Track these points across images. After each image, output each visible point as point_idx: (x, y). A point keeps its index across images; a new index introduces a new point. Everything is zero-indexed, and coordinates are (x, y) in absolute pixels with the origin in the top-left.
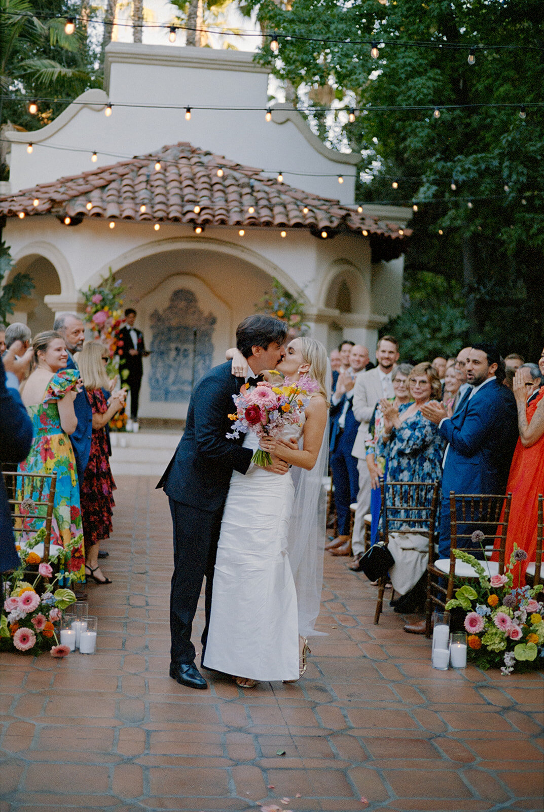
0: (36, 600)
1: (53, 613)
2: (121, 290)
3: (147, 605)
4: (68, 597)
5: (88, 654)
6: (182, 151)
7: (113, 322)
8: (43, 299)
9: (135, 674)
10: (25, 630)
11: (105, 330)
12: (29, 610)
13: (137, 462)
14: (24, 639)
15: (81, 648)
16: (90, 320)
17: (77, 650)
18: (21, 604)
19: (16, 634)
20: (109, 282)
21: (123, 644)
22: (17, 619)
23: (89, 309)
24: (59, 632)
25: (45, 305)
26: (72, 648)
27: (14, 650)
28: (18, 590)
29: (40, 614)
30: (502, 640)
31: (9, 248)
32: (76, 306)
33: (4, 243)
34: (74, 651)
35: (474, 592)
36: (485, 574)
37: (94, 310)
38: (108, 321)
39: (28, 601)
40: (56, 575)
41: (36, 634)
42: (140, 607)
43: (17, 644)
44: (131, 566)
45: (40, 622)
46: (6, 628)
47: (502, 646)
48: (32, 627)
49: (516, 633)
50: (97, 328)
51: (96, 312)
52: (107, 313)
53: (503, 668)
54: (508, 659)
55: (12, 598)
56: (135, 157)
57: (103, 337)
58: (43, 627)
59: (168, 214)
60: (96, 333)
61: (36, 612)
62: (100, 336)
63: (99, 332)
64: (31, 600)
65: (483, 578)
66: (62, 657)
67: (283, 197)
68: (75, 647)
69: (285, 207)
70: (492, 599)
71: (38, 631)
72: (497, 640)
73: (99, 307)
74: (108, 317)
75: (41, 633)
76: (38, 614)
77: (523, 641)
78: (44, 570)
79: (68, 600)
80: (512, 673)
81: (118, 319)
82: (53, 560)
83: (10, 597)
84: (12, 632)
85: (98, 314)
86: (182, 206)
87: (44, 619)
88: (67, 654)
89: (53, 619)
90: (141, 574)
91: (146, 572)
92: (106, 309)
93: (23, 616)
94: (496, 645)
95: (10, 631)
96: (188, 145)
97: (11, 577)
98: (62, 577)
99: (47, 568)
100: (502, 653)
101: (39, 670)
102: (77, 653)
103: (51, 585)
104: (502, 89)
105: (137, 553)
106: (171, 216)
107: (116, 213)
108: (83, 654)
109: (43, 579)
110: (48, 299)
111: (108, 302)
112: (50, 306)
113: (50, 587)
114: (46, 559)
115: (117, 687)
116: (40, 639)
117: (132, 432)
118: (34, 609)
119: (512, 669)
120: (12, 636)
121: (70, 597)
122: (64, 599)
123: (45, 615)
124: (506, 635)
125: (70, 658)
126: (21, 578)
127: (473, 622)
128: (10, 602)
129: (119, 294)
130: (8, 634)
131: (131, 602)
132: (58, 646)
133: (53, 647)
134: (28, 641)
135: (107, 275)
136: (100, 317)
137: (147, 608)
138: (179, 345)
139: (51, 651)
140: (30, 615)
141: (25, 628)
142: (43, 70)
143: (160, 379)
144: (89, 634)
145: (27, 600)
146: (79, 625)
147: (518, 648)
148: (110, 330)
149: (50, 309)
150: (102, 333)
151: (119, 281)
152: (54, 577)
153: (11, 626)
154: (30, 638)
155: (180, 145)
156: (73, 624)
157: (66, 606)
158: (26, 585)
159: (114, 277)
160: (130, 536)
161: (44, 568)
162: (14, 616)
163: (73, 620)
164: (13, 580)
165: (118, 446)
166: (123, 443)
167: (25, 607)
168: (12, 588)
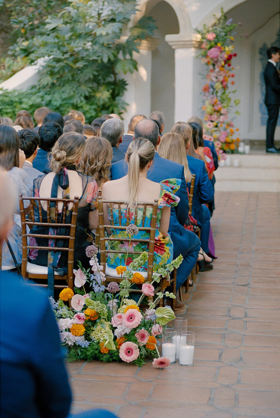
0: (139, 317)
1: (155, 328)
2: (232, 28)
3: (246, 317)
4: (168, 314)
5: (186, 365)
7: (226, 56)
8: (164, 38)
9: (228, 386)
10: (129, 344)
11: (219, 64)
12: (132, 326)
13: (249, 180)
14: (129, 352)
15: (180, 360)
16: (206, 56)
17: (177, 361)
18: (125, 320)
19: (121, 347)
20: (222, 21)
21: (220, 356)
22: (123, 333)
23: (204, 45)
24: (161, 345)
25: (166, 43)
26: (172, 360)
27: (120, 361)
28: (124, 306)
29: (143, 329)
34: (175, 362)
37: (208, 47)
38: (221, 55)
39: (131, 318)
40: (157, 294)
41: (139, 348)
42: (240, 318)
43: (123, 355)
44: (235, 278)
45: (143, 337)
46: (112, 342)
48: (135, 341)
50: (211, 62)
51: (211, 48)
52: (220, 48)
55: (118, 314)
57: (217, 70)
58: (145, 342)
60: (211, 67)
61: (139, 327)
62: (214, 68)
63: (214, 65)
64: (134, 317)
66: (163, 368)
68: (176, 359)
71: (142, 345)
73: (213, 43)
74: (221, 52)
75: (144, 346)
76: (141, 329)
79: (168, 317)
81: (230, 53)
82: (155, 279)
83: (117, 313)
84: (119, 345)
85: (213, 49)
87: (147, 333)
88: (168, 366)
89: (155, 333)
90: (244, 285)
91: (248, 284)
92: (219, 45)
93: (128, 331)
95: (116, 344)
97: (118, 295)
98: (162, 296)
99: (149, 287)
101: (141, 381)
102: (177, 364)
103: (153, 303)
105: (242, 265)
108: (182, 365)
109: (146, 297)
110: (169, 38)
111: (221, 39)
112: (170, 44)
113: (152, 304)
114: (149, 279)
115: (209, 400)
116: (144, 351)
117: (244, 153)
118: (137, 325)
120: (118, 349)
121: (170, 314)
122: (164, 316)
123: (148, 330)
125: (170, 369)
126: (127, 296)
128: (117, 318)
129: (230, 31)
130: (114, 348)
131: (232, 313)
132: (160, 359)
133: (155, 359)
134: (132, 354)
135: (219, 15)
136: (214, 52)
137: (246, 319)
139: (153, 363)
140: (134, 330)
141: (130, 342)
144: (188, 347)
146: (179, 339)
148: (223, 63)
149: (170, 47)
150: (216, 67)
151: (231, 20)
152: (156, 296)
153: (117, 340)
154: (134, 351)
156: (174, 338)
157: (167, 322)
158: (131, 302)
159: (226, 16)
160: (237, 249)
161: (147, 288)
162: (120, 331)
163: (173, 335)
164: (120, 298)
165: (232, 166)
166: (236, 163)
167: (129, 324)
168: (119, 305)
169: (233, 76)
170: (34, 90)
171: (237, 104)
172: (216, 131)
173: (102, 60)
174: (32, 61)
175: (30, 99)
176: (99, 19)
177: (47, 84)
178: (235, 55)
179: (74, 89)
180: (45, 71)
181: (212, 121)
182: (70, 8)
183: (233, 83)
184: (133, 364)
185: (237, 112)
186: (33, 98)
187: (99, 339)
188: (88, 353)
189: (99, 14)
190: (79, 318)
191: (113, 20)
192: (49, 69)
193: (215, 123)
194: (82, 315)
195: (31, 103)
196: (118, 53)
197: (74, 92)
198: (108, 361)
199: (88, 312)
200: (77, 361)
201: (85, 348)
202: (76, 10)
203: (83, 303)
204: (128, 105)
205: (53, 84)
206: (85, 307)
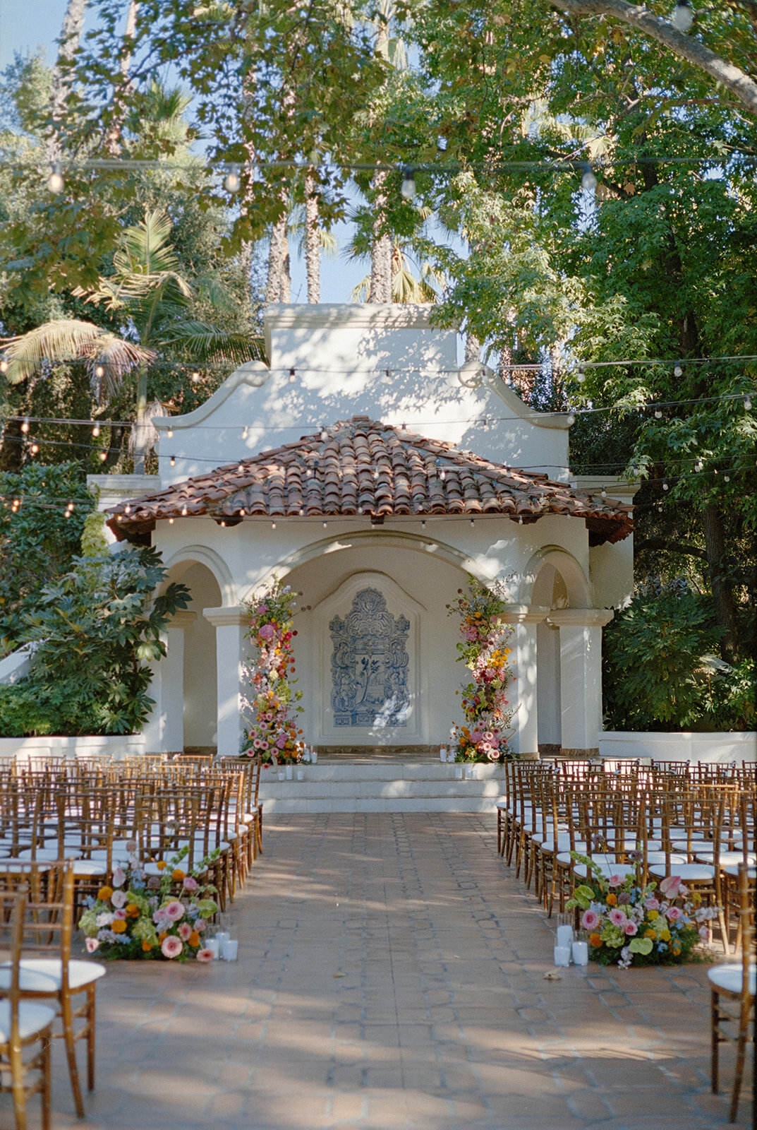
0: (182, 910)
1: (198, 923)
2: (290, 597)
4: (211, 907)
5: (231, 961)
6: (359, 428)
7: (283, 635)
8: (202, 612)
10: (174, 938)
11: (274, 645)
12: (175, 919)
13: (316, 798)
14: (172, 946)
15: (224, 955)
16: (256, 635)
17: (222, 957)
18: (167, 915)
19: (164, 942)
20: (276, 589)
22: (165, 928)
23: (254, 621)
24: (204, 941)
25: (205, 619)
26: (216, 953)
27: (163, 958)
28: (165, 903)
29: (185, 923)
30: (619, 936)
31: (160, 553)
32: (238, 618)
33: (155, 548)
34: (219, 959)
35: (591, 891)
36: (602, 874)
37: (259, 622)
38: (276, 634)
39: (175, 911)
40: (199, 888)
41: (182, 943)
43: (167, 952)
45: (185, 931)
46: (155, 938)
47: (620, 941)
48: (178, 935)
49: (631, 928)
50: (264, 643)
51: (262, 625)
52: (275, 625)
53: (620, 962)
54: (624, 953)
55: (160, 910)
56: (302, 438)
57: (272, 653)
58: (188, 937)
59: (340, 507)
60: (264, 650)
61: (181, 920)
62: (268, 651)
63: (267, 647)
64: (177, 910)
65: (601, 878)
66: (208, 962)
67: (476, 477)
68: (220, 954)
69: (478, 490)
70: (610, 897)
71: (184, 940)
72: (614, 936)
73: (265, 619)
74: (277, 630)
75: (187, 941)
76: (183, 923)
77: (640, 935)
78: (188, 884)
79: (211, 910)
80: (630, 966)
81: (288, 631)
82: (196, 875)
83: (158, 909)
84: (161, 940)
85: (265, 627)
86: (358, 496)
87: (189, 927)
89: (197, 929)
92: (273, 620)
93: (170, 925)
94: (614, 941)
95: (158, 940)
96: (367, 419)
98: (204, 890)
99: (191, 882)
100: (620, 949)
102: (222, 960)
104: (733, 331)
106: (344, 508)
107: (281, 509)
108: (226, 961)
109: (188, 892)
110: (207, 612)
111: (275, 613)
112: (209, 620)
113: (193, 899)
114: (190, 874)
116: (187, 947)
117: (310, 763)
118: (180, 917)
119: (629, 963)
120: (161, 944)
121: (213, 907)
122: (207, 908)
123: (190, 924)
124: (622, 931)
126: (168, 892)
127: (589, 919)
128: (158, 914)
129: (288, 602)
130: (156, 944)
132: (204, 952)
133: (199, 953)
134: (175, 949)
135: (273, 584)
136: (267, 630)
138: (367, 657)
139: (197, 956)
140: (178, 923)
141: (172, 936)
142: (194, 335)
143: (345, 698)
144: (232, 943)
145: (173, 910)
146: (223, 935)
147: (633, 942)
148: (279, 644)
149: (210, 623)
151: (288, 587)
152: (198, 890)
153: (160, 935)
154: (178, 946)
155: (355, 420)
156: (217, 934)
157: (210, 916)
158: (173, 898)
159: (282, 583)
161: (189, 882)
162: (162, 926)
163: (217, 930)
164: (160, 896)
165: (294, 780)
166: (300, 776)
167: (172, 916)
168: (160, 902)
169: (293, 661)
170: (24, 685)
171: (299, 698)
172: (272, 734)
173: (118, 642)
174: (21, 644)
175: (20, 696)
176: (113, 588)
177: (44, 676)
178: (295, 633)
179: (80, 682)
180: (40, 659)
181: (267, 721)
182: (74, 575)
183: (293, 670)
184: (175, 959)
185: (300, 709)
186: (25, 695)
187: (140, 936)
188: (131, 950)
189: (114, 582)
190: (120, 914)
191: (131, 589)
192: (44, 655)
193: (271, 724)
194: (123, 911)
195: (21, 701)
196: (140, 633)
197: (80, 685)
198: (151, 959)
199: (128, 908)
200: (118, 959)
201: (126, 945)
202: (81, 577)
203: (124, 900)
204: (153, 702)
205: (51, 676)
206: (126, 904)
